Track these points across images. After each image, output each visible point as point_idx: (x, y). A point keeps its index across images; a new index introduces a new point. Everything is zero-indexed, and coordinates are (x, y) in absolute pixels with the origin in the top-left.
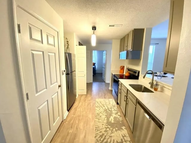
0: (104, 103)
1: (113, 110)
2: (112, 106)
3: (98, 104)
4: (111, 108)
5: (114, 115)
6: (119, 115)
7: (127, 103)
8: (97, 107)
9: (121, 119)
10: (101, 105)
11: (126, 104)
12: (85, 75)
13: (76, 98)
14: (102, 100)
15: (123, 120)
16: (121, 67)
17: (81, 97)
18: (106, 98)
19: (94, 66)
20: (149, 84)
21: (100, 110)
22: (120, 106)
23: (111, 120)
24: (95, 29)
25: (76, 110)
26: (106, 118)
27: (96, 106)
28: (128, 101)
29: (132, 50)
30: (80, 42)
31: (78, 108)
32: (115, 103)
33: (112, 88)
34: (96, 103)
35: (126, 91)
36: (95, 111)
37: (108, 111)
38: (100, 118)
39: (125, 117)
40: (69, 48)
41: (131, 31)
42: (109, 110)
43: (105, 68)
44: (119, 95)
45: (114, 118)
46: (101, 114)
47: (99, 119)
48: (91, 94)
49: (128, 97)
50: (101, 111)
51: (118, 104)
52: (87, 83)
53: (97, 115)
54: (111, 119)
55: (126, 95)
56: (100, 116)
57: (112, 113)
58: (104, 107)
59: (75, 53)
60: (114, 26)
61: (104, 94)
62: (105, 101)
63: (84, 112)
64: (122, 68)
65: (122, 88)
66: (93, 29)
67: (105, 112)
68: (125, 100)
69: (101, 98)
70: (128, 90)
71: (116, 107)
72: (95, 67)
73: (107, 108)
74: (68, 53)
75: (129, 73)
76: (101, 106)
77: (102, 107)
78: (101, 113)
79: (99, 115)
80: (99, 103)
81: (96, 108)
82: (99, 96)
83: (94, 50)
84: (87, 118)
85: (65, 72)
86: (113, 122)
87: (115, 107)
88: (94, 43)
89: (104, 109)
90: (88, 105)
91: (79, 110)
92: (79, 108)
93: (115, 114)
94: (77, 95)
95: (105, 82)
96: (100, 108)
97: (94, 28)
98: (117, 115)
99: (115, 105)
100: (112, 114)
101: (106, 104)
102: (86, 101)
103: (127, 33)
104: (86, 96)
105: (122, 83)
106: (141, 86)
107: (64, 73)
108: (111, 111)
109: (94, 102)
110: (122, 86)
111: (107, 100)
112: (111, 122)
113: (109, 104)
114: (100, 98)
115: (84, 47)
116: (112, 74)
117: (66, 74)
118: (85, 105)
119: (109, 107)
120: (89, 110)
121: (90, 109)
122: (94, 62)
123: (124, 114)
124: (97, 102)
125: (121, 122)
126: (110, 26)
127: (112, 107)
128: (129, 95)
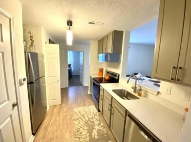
0: (84, 113)
1: (94, 120)
2: (93, 115)
3: (76, 116)
4: (92, 118)
5: (97, 127)
6: (102, 126)
7: (112, 112)
8: (75, 120)
9: (105, 131)
10: (80, 116)
11: (111, 114)
12: (58, 81)
13: (46, 112)
14: (81, 109)
15: (107, 132)
16: (100, 69)
17: (54, 109)
18: (86, 106)
19: (69, 68)
20: (132, 88)
21: (79, 123)
22: (102, 114)
23: (94, 136)
24: (71, 25)
25: (47, 130)
26: (88, 134)
27: (75, 118)
28: (113, 110)
29: (112, 53)
30: (51, 39)
31: (49, 126)
32: (96, 111)
33: (91, 92)
34: (74, 114)
35: (110, 99)
36: (73, 126)
37: (90, 123)
38: (80, 136)
39: (110, 129)
40: (33, 46)
41: (110, 33)
42: (90, 121)
43: (82, 70)
44: (101, 101)
45: (97, 131)
46: (81, 129)
47: (79, 138)
48: (67, 103)
49: (113, 106)
50: (82, 125)
51: (99, 111)
52: (61, 89)
53: (76, 132)
54: (95, 134)
55: (110, 103)
56: (81, 133)
57: (94, 124)
58: (84, 117)
59: (44, 53)
60: (94, 24)
61: (83, 100)
62: (85, 110)
63: (59, 132)
64: (101, 71)
65: (104, 94)
66: (68, 25)
67: (86, 125)
68: (110, 109)
69: (80, 107)
70: (112, 97)
71: (98, 116)
72: (71, 69)
73: (87, 119)
74: (31, 53)
75: (109, 76)
76: (80, 118)
77: (82, 119)
78: (81, 127)
79: (79, 132)
80: (77, 114)
81: (75, 122)
82: (77, 104)
83: (69, 50)
84: (63, 140)
85: (26, 81)
86: (96, 137)
87: (96, 115)
88: (69, 42)
89: (84, 122)
90: (63, 120)
91: (51, 129)
92: (51, 127)
93: (98, 125)
94: (48, 107)
95: (83, 85)
96: (79, 121)
97: (70, 23)
98: (100, 126)
99: (96, 113)
100: (94, 126)
101: (87, 113)
102: (61, 114)
103: (106, 35)
104: (61, 107)
105: (104, 89)
106: (124, 91)
107: (23, 82)
108: (93, 122)
109: (71, 113)
110: (104, 92)
111: (86, 109)
112: (94, 138)
113: (89, 112)
114: (78, 107)
115: (57, 47)
116: (91, 77)
117: (28, 84)
118: (59, 120)
119: (91, 117)
120: (65, 126)
121: (67, 124)
122: (69, 63)
123: (109, 125)
124: (76, 113)
125: (105, 135)
126: (89, 23)
127: (94, 117)
128: (115, 104)
